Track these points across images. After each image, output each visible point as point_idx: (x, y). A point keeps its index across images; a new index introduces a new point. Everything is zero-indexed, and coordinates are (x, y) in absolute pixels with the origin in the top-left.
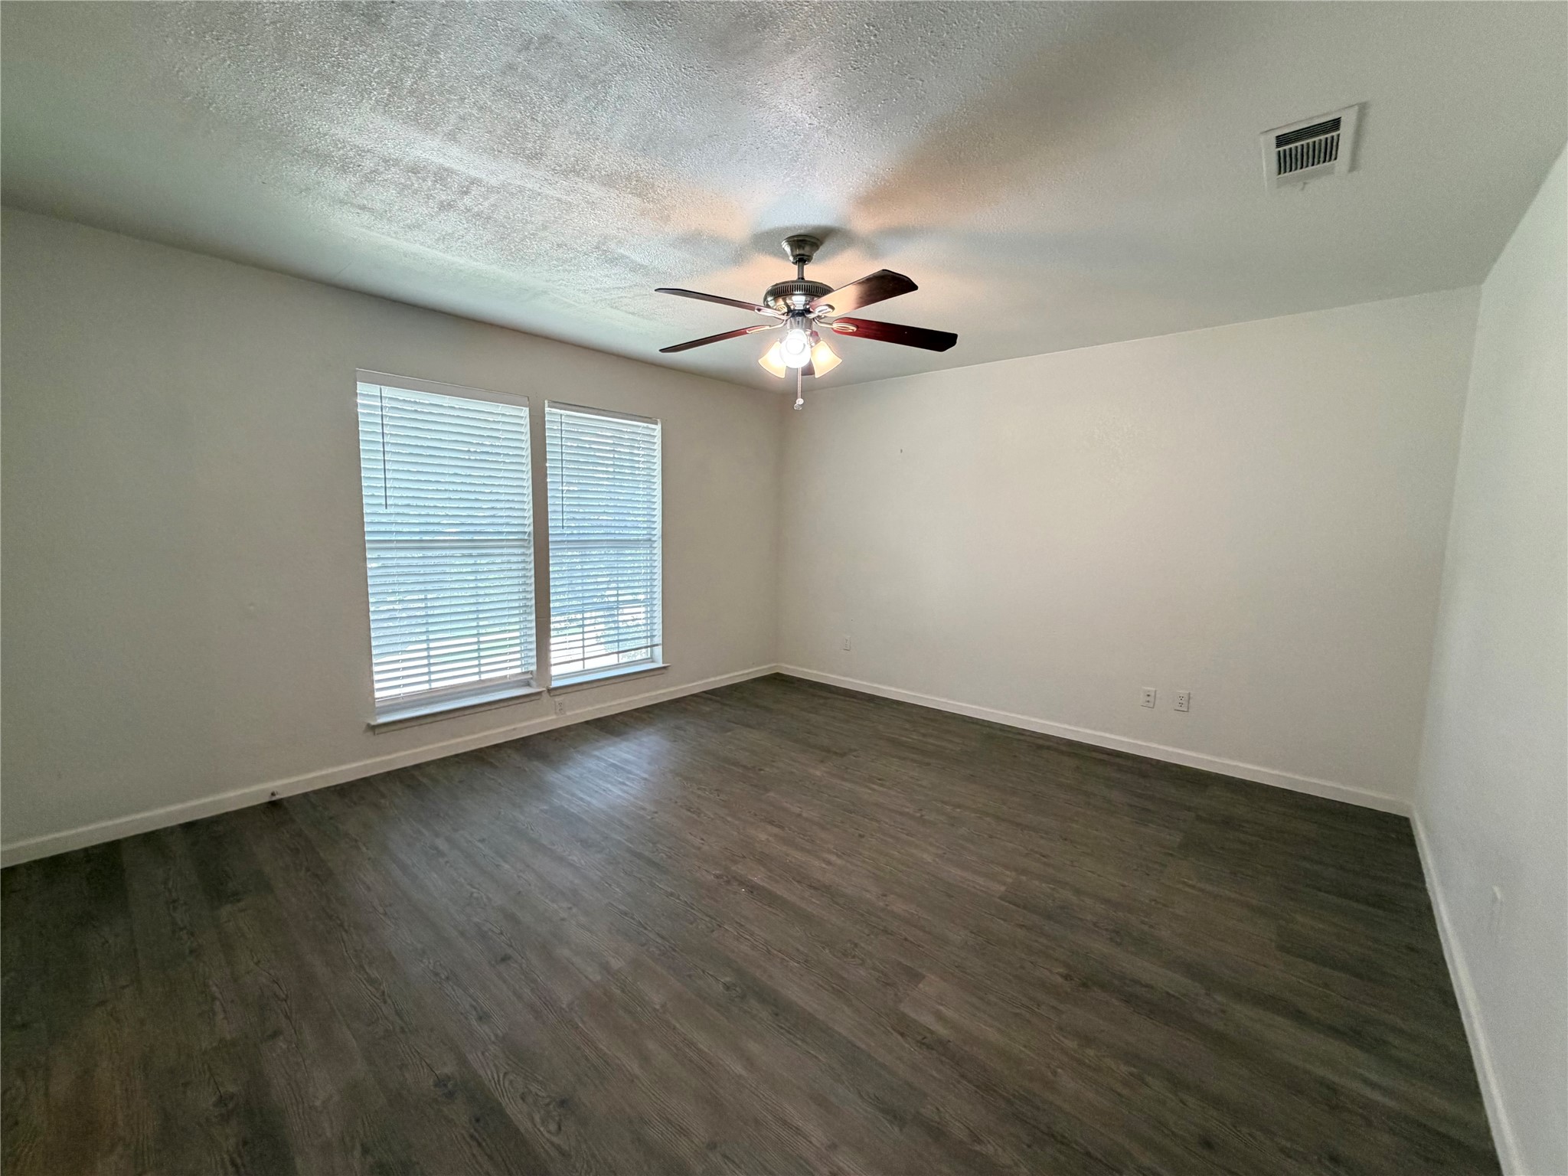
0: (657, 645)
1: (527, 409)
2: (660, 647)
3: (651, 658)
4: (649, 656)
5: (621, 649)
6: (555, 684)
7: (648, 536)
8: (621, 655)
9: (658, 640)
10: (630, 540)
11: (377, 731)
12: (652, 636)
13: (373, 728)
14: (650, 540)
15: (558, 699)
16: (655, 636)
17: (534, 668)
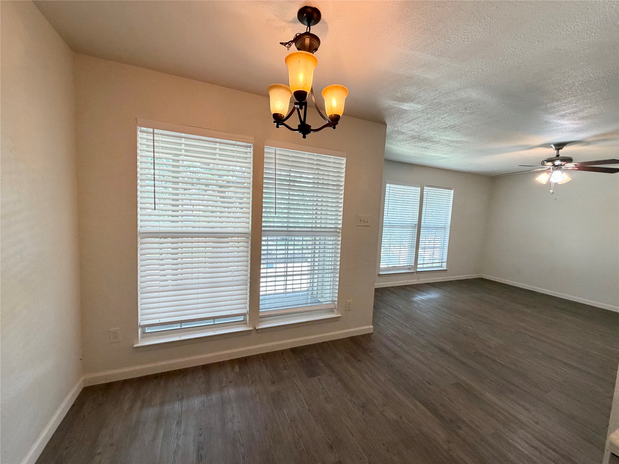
0: (444, 262)
1: (420, 188)
2: (446, 263)
3: (441, 266)
4: (440, 265)
5: (433, 262)
6: (418, 270)
7: (444, 226)
8: (433, 264)
9: (445, 260)
10: (439, 227)
11: (380, 276)
12: (442, 259)
13: (379, 275)
14: (444, 227)
15: (419, 275)
16: (443, 259)
17: (413, 264)
